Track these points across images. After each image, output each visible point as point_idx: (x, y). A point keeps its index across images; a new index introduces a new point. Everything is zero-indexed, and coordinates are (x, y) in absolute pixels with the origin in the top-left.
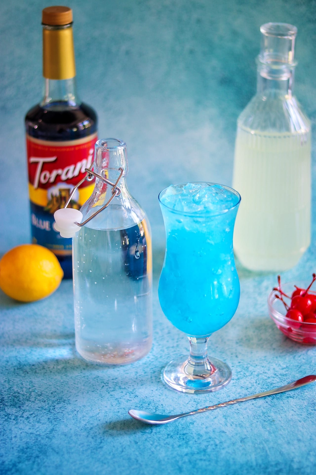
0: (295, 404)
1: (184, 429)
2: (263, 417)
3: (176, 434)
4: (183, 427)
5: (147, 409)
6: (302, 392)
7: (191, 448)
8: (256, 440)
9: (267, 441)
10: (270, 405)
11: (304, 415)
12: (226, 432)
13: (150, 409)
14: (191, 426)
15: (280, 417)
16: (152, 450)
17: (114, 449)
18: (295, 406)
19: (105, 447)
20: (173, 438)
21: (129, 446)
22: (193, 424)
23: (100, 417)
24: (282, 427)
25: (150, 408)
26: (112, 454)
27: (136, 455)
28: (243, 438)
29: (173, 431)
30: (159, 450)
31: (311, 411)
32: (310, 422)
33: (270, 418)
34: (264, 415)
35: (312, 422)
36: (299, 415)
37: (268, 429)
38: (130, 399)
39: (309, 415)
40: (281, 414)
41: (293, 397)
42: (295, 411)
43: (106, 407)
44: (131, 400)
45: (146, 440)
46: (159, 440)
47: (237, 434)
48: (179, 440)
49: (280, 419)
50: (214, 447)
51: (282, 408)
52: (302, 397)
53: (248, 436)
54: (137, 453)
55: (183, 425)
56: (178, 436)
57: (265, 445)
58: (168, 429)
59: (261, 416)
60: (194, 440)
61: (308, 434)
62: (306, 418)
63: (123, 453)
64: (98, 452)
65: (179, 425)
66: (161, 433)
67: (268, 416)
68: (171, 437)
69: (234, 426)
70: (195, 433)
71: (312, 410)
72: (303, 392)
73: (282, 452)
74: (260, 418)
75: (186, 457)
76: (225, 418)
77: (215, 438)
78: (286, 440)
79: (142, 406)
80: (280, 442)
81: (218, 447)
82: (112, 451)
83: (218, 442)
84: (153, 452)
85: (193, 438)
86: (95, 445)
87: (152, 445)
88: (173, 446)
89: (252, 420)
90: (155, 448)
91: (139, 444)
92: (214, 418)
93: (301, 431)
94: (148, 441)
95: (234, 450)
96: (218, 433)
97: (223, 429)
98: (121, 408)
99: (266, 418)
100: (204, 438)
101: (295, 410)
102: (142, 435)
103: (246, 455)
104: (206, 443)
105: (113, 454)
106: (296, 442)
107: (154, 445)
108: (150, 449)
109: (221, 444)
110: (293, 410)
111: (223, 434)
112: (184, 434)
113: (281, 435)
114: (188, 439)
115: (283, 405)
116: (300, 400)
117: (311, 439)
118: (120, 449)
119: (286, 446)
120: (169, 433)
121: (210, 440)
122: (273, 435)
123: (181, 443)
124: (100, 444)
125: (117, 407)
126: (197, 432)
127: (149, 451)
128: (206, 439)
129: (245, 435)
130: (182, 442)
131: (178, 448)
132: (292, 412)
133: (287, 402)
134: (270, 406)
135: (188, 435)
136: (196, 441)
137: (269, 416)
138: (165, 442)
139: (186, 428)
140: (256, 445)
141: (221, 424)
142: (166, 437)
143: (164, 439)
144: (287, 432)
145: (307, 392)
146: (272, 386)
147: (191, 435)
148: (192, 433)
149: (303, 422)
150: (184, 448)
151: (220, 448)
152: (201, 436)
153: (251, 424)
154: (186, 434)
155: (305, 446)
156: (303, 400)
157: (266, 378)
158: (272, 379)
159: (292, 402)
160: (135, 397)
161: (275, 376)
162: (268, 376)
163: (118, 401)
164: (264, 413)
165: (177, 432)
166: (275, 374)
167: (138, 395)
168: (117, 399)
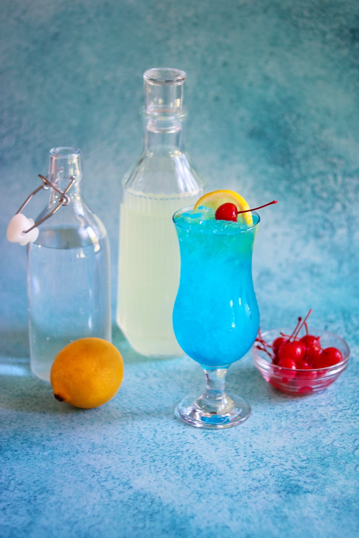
0: (313, 500)
1: (183, 524)
2: (274, 513)
3: (172, 529)
4: (181, 522)
5: (142, 501)
6: (322, 487)
10: (284, 500)
11: (323, 512)
12: (230, 528)
14: (191, 520)
15: (294, 513)
18: (313, 502)
22: (194, 518)
23: (86, 510)
24: (295, 524)
28: (249, 534)
29: (170, 526)
32: (329, 520)
33: (282, 514)
34: (275, 510)
35: (331, 520)
36: (316, 512)
37: (279, 525)
38: (124, 490)
39: (328, 512)
40: (295, 510)
41: (311, 492)
43: (95, 499)
44: (124, 492)
45: (137, 535)
46: (152, 536)
47: (242, 530)
48: (175, 535)
49: (294, 516)
51: (297, 504)
52: (322, 492)
53: (255, 533)
55: (181, 519)
56: (174, 532)
58: (164, 524)
59: (272, 511)
61: (325, 534)
62: (324, 516)
65: (176, 520)
66: (155, 528)
67: (281, 512)
68: (167, 532)
69: (240, 521)
70: (195, 528)
71: (332, 507)
72: (324, 487)
74: (271, 514)
76: (231, 512)
77: (217, 534)
79: (136, 499)
85: (192, 534)
89: (261, 515)
92: (218, 513)
93: (316, 530)
96: (221, 528)
97: (228, 524)
98: (112, 501)
99: (277, 513)
100: (204, 533)
101: (312, 507)
102: (133, 530)
110: (310, 506)
112: (181, 530)
113: (293, 533)
114: (186, 535)
115: (299, 501)
116: (319, 496)
120: (164, 528)
122: (284, 533)
125: (107, 500)
126: (197, 527)
129: (252, 532)
132: (309, 508)
133: (304, 498)
135: (186, 530)
139: (184, 522)
142: (161, 532)
144: (300, 530)
145: (328, 487)
146: (288, 479)
148: (191, 529)
149: (320, 520)
152: (201, 531)
153: (260, 519)
154: (184, 529)
156: (322, 495)
157: (282, 470)
158: (289, 471)
159: (310, 497)
160: (129, 489)
161: (293, 469)
162: (285, 468)
163: (110, 493)
164: (276, 508)
165: (173, 526)
166: (293, 467)
167: (132, 486)
168: (108, 490)
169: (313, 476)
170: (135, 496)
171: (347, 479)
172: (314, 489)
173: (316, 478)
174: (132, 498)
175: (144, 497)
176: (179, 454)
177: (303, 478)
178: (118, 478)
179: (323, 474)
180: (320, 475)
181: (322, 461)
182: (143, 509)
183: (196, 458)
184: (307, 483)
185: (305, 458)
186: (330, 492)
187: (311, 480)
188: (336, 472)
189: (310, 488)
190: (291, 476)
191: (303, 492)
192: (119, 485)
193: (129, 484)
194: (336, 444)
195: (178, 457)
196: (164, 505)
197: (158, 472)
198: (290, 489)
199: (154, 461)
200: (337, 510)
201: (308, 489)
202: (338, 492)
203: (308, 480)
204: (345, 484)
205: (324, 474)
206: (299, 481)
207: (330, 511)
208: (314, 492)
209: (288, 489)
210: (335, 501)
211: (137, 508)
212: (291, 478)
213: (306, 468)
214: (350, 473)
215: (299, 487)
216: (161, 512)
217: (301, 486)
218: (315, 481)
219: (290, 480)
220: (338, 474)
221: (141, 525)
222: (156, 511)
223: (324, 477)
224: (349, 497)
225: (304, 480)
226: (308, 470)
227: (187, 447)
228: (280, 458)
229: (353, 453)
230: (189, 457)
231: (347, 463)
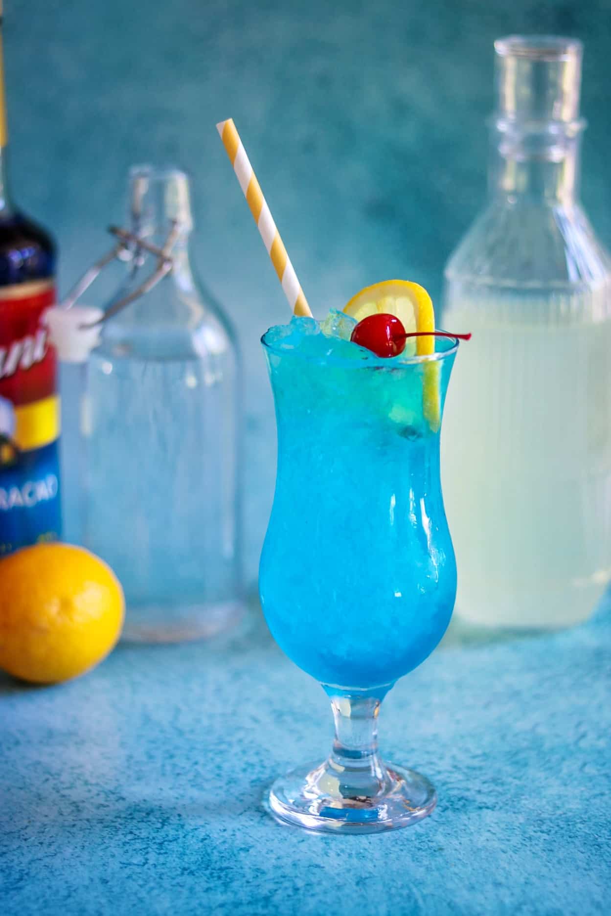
0: (496, 821)
1: (225, 860)
2: (416, 843)
3: (203, 867)
4: (222, 857)
5: (143, 821)
6: (515, 800)
7: (235, 893)
8: (393, 881)
9: (420, 883)
10: (436, 821)
11: (516, 840)
12: (323, 867)
13: (149, 823)
14: (242, 854)
15: (457, 842)
16: (140, 895)
17: (48, 892)
18: (496, 823)
19: (28, 888)
20: (194, 875)
21: (87, 887)
22: (248, 851)
23: (27, 834)
24: (459, 860)
25: (149, 821)
26: (41, 900)
27: (100, 903)
28: (363, 877)
29: (198, 863)
30: (158, 895)
31: (532, 833)
32: (528, 852)
33: (434, 844)
34: (419, 839)
35: (533, 853)
36: (503, 840)
37: (426, 863)
38: (106, 803)
39: (527, 840)
40: (459, 838)
41: (493, 808)
42: (494, 834)
43: (46, 816)
44: (108, 806)
45: (129, 877)
46: (161, 878)
47: (349, 871)
48: (208, 879)
49: (458, 847)
50: (290, 892)
51: (463, 827)
52: (514, 807)
53: (376, 875)
54: (103, 901)
55: (223, 853)
56: (208, 872)
57: (415, 890)
58: (186, 860)
59: (412, 841)
60: (245, 879)
61: (521, 873)
62: (520, 846)
63: (70, 900)
64: (9, 896)
65: (212, 853)
66: (168, 865)
67: (429, 841)
68: (192, 873)
69: (344, 857)
70: (250, 868)
71: (535, 832)
72: (518, 799)
73: (452, 904)
74: (409, 845)
75: (219, 910)
76: (326, 843)
77: (296, 877)
78: (467, 882)
79: (130, 817)
80: (450, 885)
81: (301, 892)
82: (44, 896)
83: (300, 883)
84: (141, 900)
85: (244, 876)
86: (5, 883)
87: (141, 886)
88: (191, 890)
89: (389, 846)
90: (149, 892)
91: (109, 883)
92: (299, 842)
93: (504, 869)
94: (134, 880)
95: (339, 899)
96: (305, 867)
97: (319, 861)
98: (80, 820)
99: (422, 844)
100: (270, 875)
101: (494, 832)
102: (121, 868)
103: (365, 906)
104: (272, 886)
105: (45, 902)
106: (489, 887)
107: (147, 887)
108: (136, 894)
109: (308, 887)
110: (489, 831)
111: (316, 870)
112: (221, 869)
113: (456, 874)
114: (230, 879)
115: (466, 822)
116: (509, 814)
117: (526, 883)
118: (65, 893)
119: (465, 892)
120: (186, 866)
121: (282, 879)
122: (436, 873)
123: (212, 885)
124: (18, 882)
125: (71, 818)
126: (255, 865)
127: (133, 897)
128: (273, 879)
129: (370, 873)
130: (217, 882)
131: (202, 894)
132: (489, 834)
133: (477, 818)
134: (435, 823)
135: (231, 870)
136: (248, 882)
137: (432, 842)
138: (174, 882)
139: (228, 857)
140: (393, 891)
141: (314, 852)
142: (179, 873)
143: (173, 876)
144: (470, 869)
145: (526, 799)
146: (444, 788)
147: (240, 871)
148: (242, 868)
149: (511, 853)
150: (219, 893)
151: (304, 895)
152: (263, 873)
153: (386, 854)
154: (227, 868)
155: (512, 894)
156: (514, 813)
157: (432, 772)
158: (446, 774)
159: (489, 816)
160: (117, 801)
161: (454, 770)
162: (437, 768)
163: (77, 806)
164: (419, 836)
165: (206, 863)
166: (455, 767)
167: (124, 797)
168: (74, 803)
169: (494, 781)
170: (129, 812)
171: (565, 785)
172: (497, 803)
173: (502, 784)
174: (123, 815)
175: (148, 814)
176: (223, 747)
177: (475, 785)
178: (97, 784)
179: (515, 778)
180: (510, 779)
181: (515, 758)
182: (144, 834)
183: (257, 754)
184: (484, 793)
185: (479, 752)
186: (531, 806)
187: (491, 789)
188: (541, 775)
189: (490, 800)
190: (451, 783)
191: (476, 808)
192: (98, 795)
193: (119, 793)
194: (542, 730)
195: (221, 752)
196: (188, 828)
197: (178, 774)
198: (447, 804)
199: (172, 757)
200: (545, 836)
201: (485, 803)
202: (547, 807)
203: (485, 788)
204: (561, 793)
205: (520, 778)
206: (468, 790)
207: (530, 838)
208: (498, 808)
209: (445, 803)
210: (542, 821)
211: (131, 833)
212: (450, 786)
213: (480, 768)
214: (570, 775)
215: (466, 800)
216: (180, 841)
217: (471, 798)
218: (499, 789)
219: (449, 789)
220: (547, 778)
221: (138, 859)
222: (170, 838)
223: (517, 782)
224: (570, 814)
225: (477, 789)
226: (484, 772)
227: (241, 735)
228: (428, 753)
229: (576, 743)
230: (244, 752)
231: (563, 759)
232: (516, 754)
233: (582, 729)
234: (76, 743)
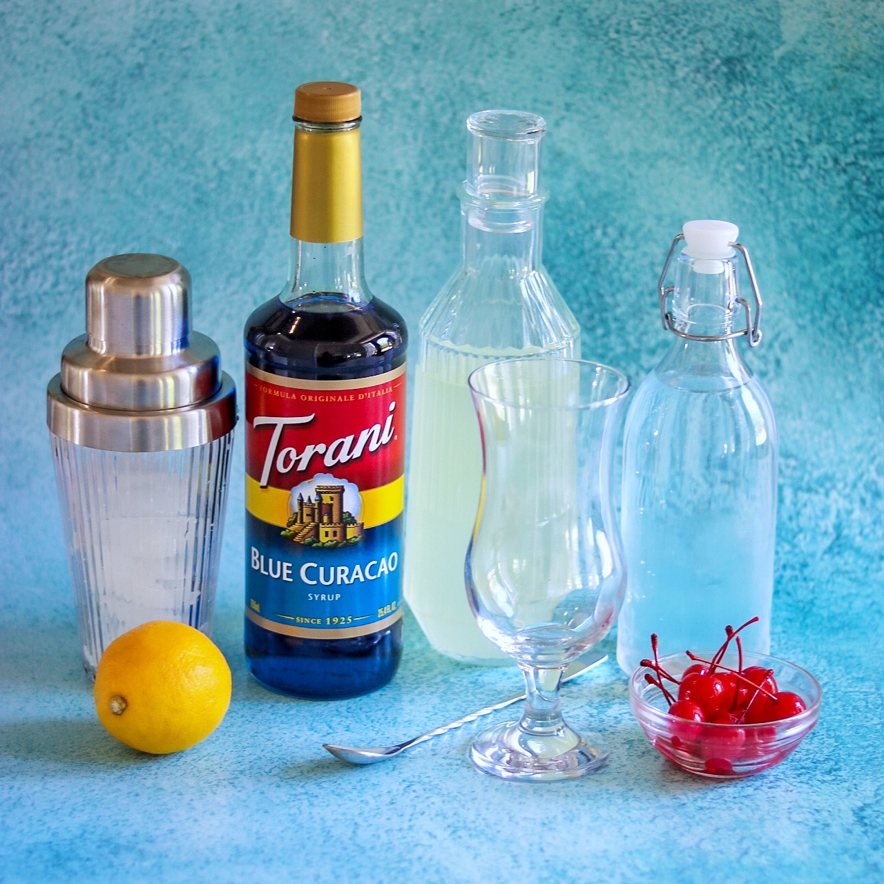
176: (404, 865)
183: (437, 871)
185: (647, 869)
194: (705, 845)
195: (403, 871)
227: (420, 851)
228: (598, 870)
229: (739, 861)
230: (425, 870)
231: (727, 877)
232: (681, 872)
233: (745, 845)
234: (264, 862)
